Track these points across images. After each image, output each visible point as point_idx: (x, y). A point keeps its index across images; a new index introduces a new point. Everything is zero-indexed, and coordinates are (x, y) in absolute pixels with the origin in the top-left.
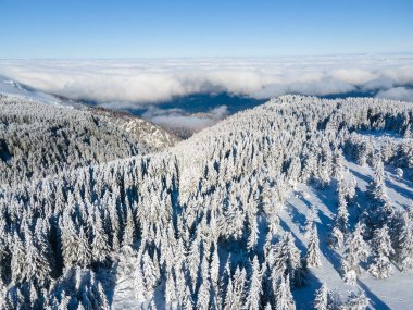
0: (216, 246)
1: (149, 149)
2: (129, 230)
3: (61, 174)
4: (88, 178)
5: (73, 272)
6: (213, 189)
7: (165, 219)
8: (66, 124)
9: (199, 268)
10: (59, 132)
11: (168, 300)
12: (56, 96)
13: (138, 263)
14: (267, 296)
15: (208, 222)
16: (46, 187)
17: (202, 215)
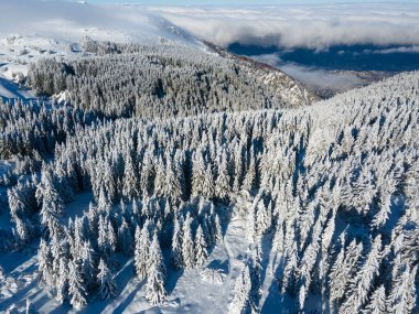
0: (334, 213)
1: (283, 104)
2: (249, 177)
3: (199, 116)
4: (221, 124)
6: (344, 156)
7: (286, 175)
8: (210, 70)
9: (312, 229)
10: (203, 77)
11: (274, 249)
12: (205, 43)
13: (253, 208)
15: (331, 188)
16: (186, 124)
17: (326, 179)
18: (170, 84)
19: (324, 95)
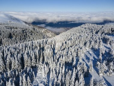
0: (64, 64)
1: (48, 37)
2: (41, 58)
3: (25, 43)
4: (31, 44)
5: (27, 68)
6: (64, 49)
7: (51, 56)
8: (26, 29)
9: (59, 70)
10: (24, 31)
11: (50, 78)
13: (43, 67)
14: (77, 78)
15: (62, 58)
16: (21, 46)
17: (61, 56)
18: (14, 34)
19: (58, 34)
